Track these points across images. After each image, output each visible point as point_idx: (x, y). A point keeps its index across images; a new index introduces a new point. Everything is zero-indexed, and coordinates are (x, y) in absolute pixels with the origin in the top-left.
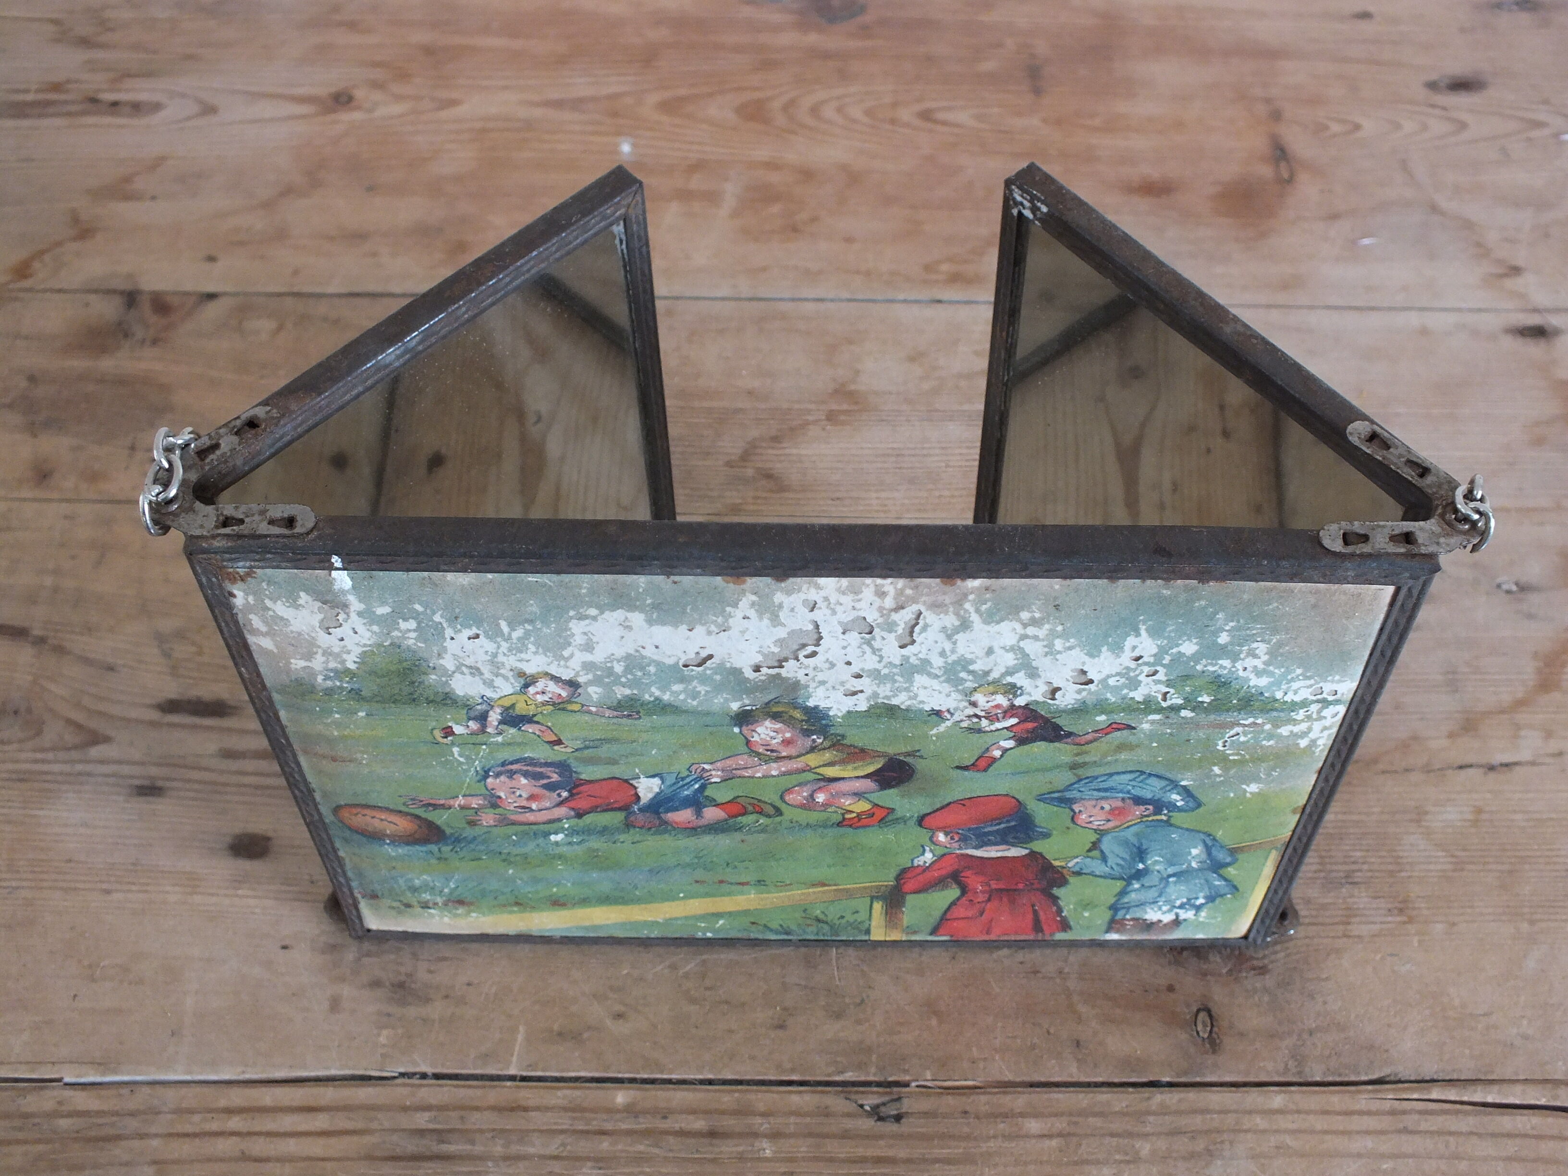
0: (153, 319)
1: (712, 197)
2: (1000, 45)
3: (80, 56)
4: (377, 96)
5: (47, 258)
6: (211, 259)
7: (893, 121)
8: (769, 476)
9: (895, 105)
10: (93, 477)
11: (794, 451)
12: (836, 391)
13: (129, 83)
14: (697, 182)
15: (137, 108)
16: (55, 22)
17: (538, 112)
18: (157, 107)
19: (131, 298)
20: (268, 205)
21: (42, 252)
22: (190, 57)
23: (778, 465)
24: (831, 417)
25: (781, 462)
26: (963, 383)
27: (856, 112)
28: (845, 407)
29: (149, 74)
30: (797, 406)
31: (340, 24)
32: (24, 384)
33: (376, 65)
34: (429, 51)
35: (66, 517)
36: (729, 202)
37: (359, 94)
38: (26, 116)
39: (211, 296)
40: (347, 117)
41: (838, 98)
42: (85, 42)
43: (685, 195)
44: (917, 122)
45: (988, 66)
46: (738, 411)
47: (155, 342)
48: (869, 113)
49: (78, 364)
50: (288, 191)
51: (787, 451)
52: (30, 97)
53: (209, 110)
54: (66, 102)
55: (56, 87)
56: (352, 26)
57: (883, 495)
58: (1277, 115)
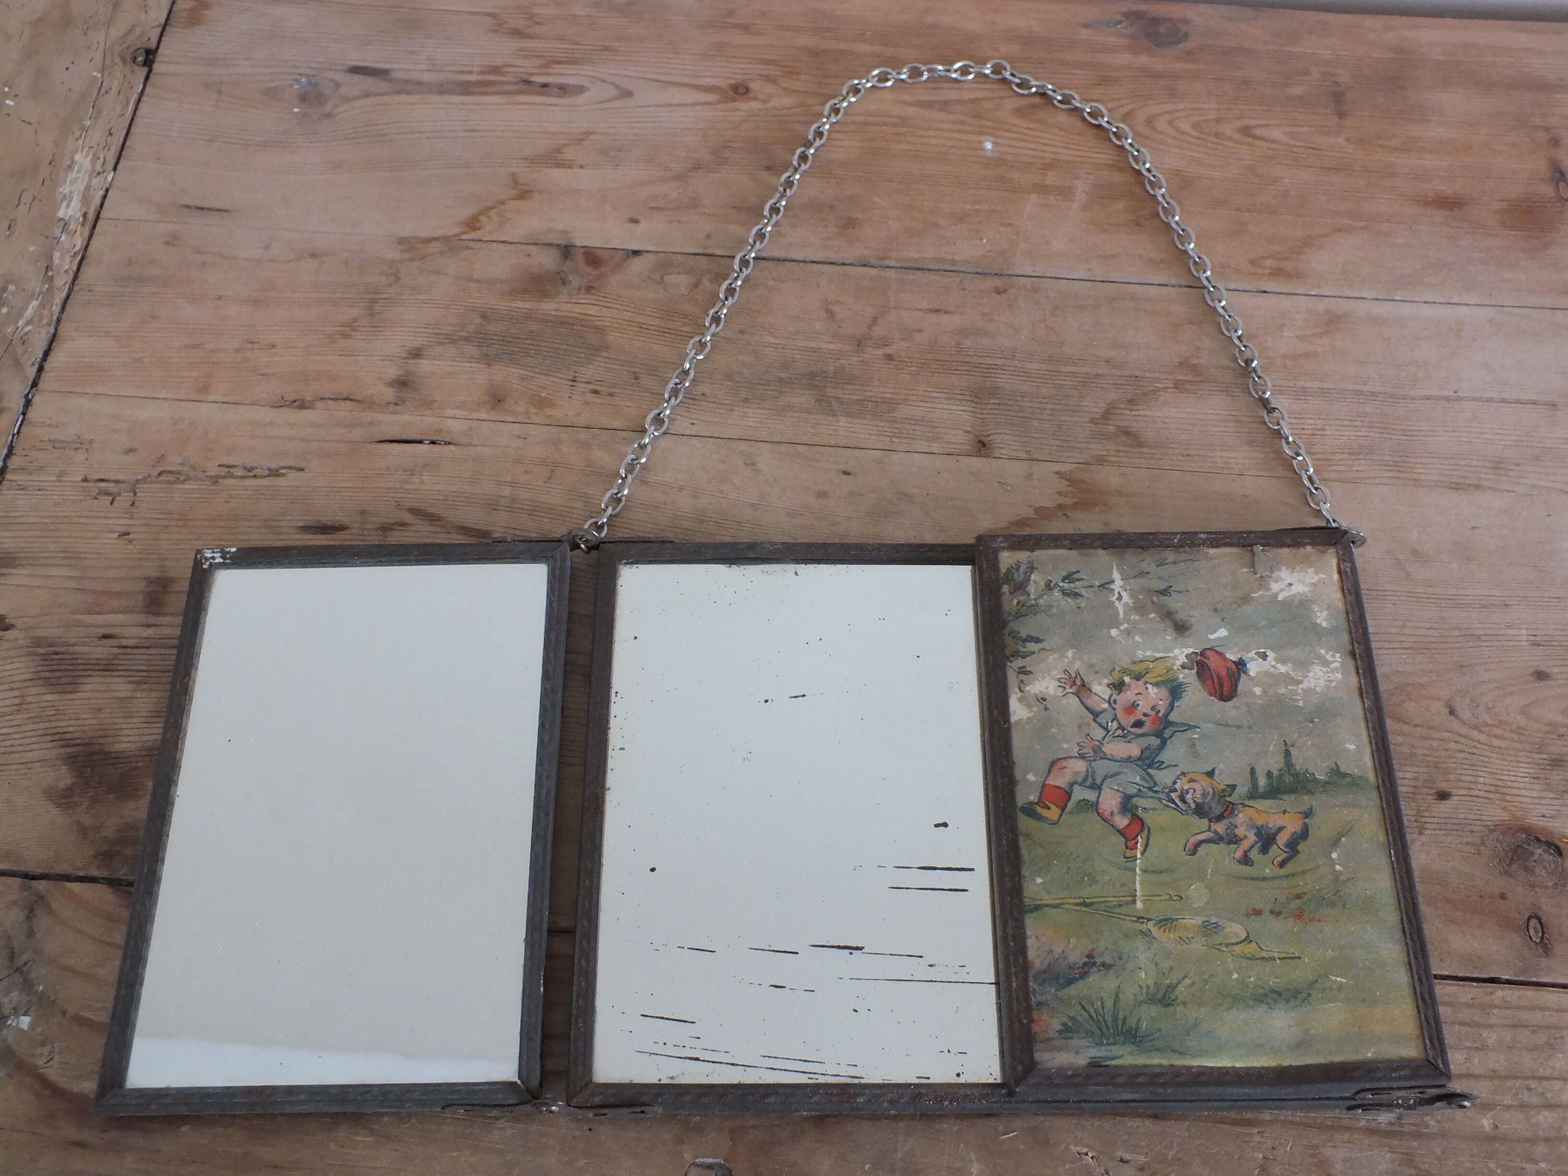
0: (588, 269)
1: (1065, 193)
2: (1307, 73)
3: (514, 44)
4: (769, 89)
5: (492, 213)
6: (635, 221)
7: (1217, 135)
8: (1127, 433)
9: (1218, 121)
10: (541, 403)
11: (1148, 413)
12: (1181, 364)
13: (557, 69)
14: (1051, 179)
15: (563, 90)
16: (491, 15)
17: (911, 111)
18: (580, 89)
19: (566, 251)
20: (680, 178)
21: (488, 209)
22: (606, 49)
23: (1135, 424)
24: (1178, 385)
25: (1137, 421)
26: (1289, 363)
27: (1185, 126)
28: (1189, 377)
29: (571, 62)
30: (1148, 375)
31: (736, 26)
32: (478, 320)
33: (768, 62)
34: (814, 53)
35: (519, 437)
36: (1080, 196)
37: (753, 86)
38: (470, 94)
39: (636, 253)
40: (745, 106)
41: (1169, 112)
42: (517, 33)
43: (1042, 189)
44: (1237, 136)
45: (1298, 90)
46: (1098, 376)
47: (589, 289)
48: (1195, 126)
49: (523, 305)
50: (697, 167)
51: (1142, 413)
52: (472, 78)
53: (627, 94)
54: (503, 83)
55: (495, 70)
56: (745, 28)
57: (1226, 454)
58: (1555, 142)
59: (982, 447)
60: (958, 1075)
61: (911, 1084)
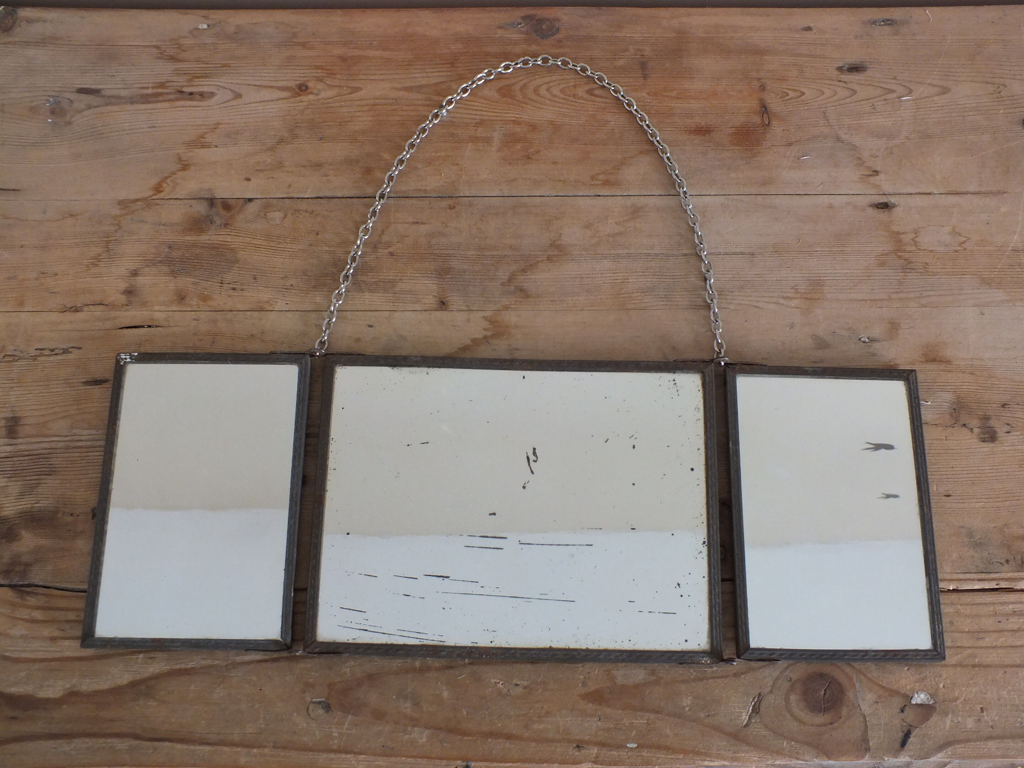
0: (223, 213)
1: (488, 141)
2: (626, 50)
3: (170, 67)
4: (320, 86)
5: (168, 181)
6: (248, 179)
7: (574, 96)
8: (521, 290)
9: (575, 86)
10: (205, 298)
11: (532, 277)
12: (551, 245)
13: (197, 82)
14: (480, 132)
15: (202, 95)
16: (157, 47)
17: (401, 94)
18: (212, 94)
19: (211, 202)
20: (271, 149)
21: (166, 178)
22: (224, 66)
23: (525, 284)
24: (549, 259)
25: (526, 282)
26: (611, 239)
27: (556, 91)
28: (555, 253)
29: (206, 76)
30: (533, 253)
31: (298, 44)
32: (167, 250)
33: (317, 67)
34: (343, 59)
35: (195, 320)
36: (496, 143)
37: (310, 85)
38: (149, 102)
39: (250, 200)
40: (307, 98)
41: (547, 83)
42: (173, 59)
43: (475, 139)
44: (586, 96)
45: (621, 62)
46: (505, 256)
47: (226, 225)
48: (562, 91)
49: (190, 238)
50: (281, 141)
51: (529, 277)
52: (150, 91)
53: (238, 96)
54: (167, 94)
55: (162, 85)
56: (304, 45)
57: (575, 298)
58: (763, 88)
59: (443, 305)
60: (491, 642)
61: (467, 647)
